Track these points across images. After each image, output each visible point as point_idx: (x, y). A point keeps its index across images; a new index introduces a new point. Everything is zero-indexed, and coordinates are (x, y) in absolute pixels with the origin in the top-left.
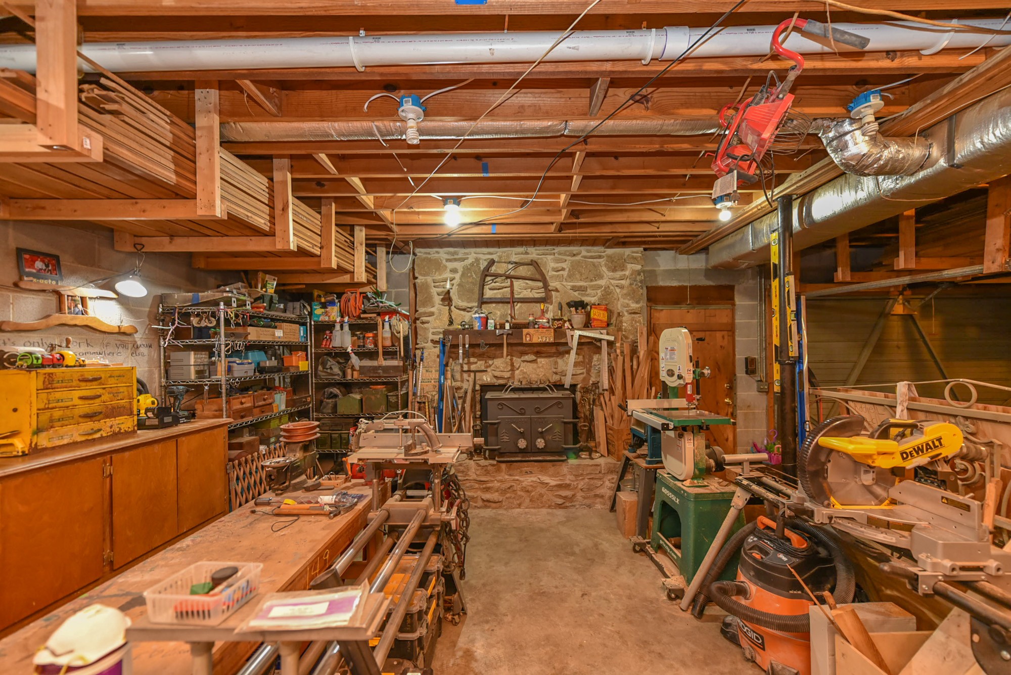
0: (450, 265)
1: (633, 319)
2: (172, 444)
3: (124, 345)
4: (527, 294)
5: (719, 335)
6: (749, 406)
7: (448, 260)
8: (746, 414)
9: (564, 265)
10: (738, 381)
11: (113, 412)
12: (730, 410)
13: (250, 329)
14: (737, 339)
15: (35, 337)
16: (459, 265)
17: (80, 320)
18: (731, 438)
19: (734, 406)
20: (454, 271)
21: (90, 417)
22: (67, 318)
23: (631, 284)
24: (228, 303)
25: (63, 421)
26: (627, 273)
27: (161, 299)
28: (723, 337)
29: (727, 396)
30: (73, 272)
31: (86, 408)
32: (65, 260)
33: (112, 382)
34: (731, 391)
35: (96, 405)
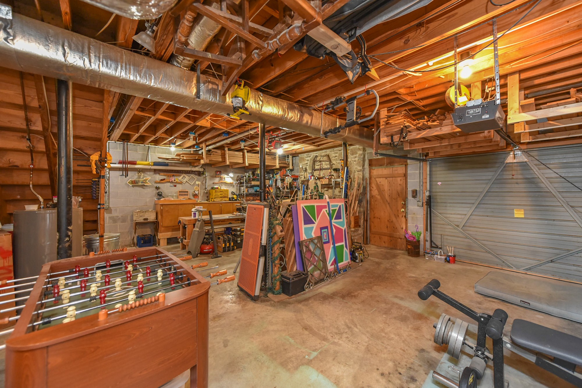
0: (307, 159)
1: (359, 174)
2: (232, 204)
3: (232, 186)
4: (326, 167)
5: (399, 179)
6: (414, 214)
7: (306, 157)
8: (412, 218)
9: (337, 155)
10: (409, 201)
11: (225, 197)
12: (404, 214)
13: (252, 182)
14: (408, 180)
15: (218, 185)
16: (309, 158)
17: (224, 181)
18: (404, 228)
19: (406, 213)
20: (308, 160)
21: (221, 197)
22: (222, 181)
23: (358, 160)
24: (246, 176)
25: (218, 197)
26: (358, 155)
27: (238, 176)
28: (401, 180)
29: (402, 208)
30: (223, 173)
31: (220, 196)
32: (222, 171)
33: (225, 192)
34: (405, 206)
35: (222, 196)
